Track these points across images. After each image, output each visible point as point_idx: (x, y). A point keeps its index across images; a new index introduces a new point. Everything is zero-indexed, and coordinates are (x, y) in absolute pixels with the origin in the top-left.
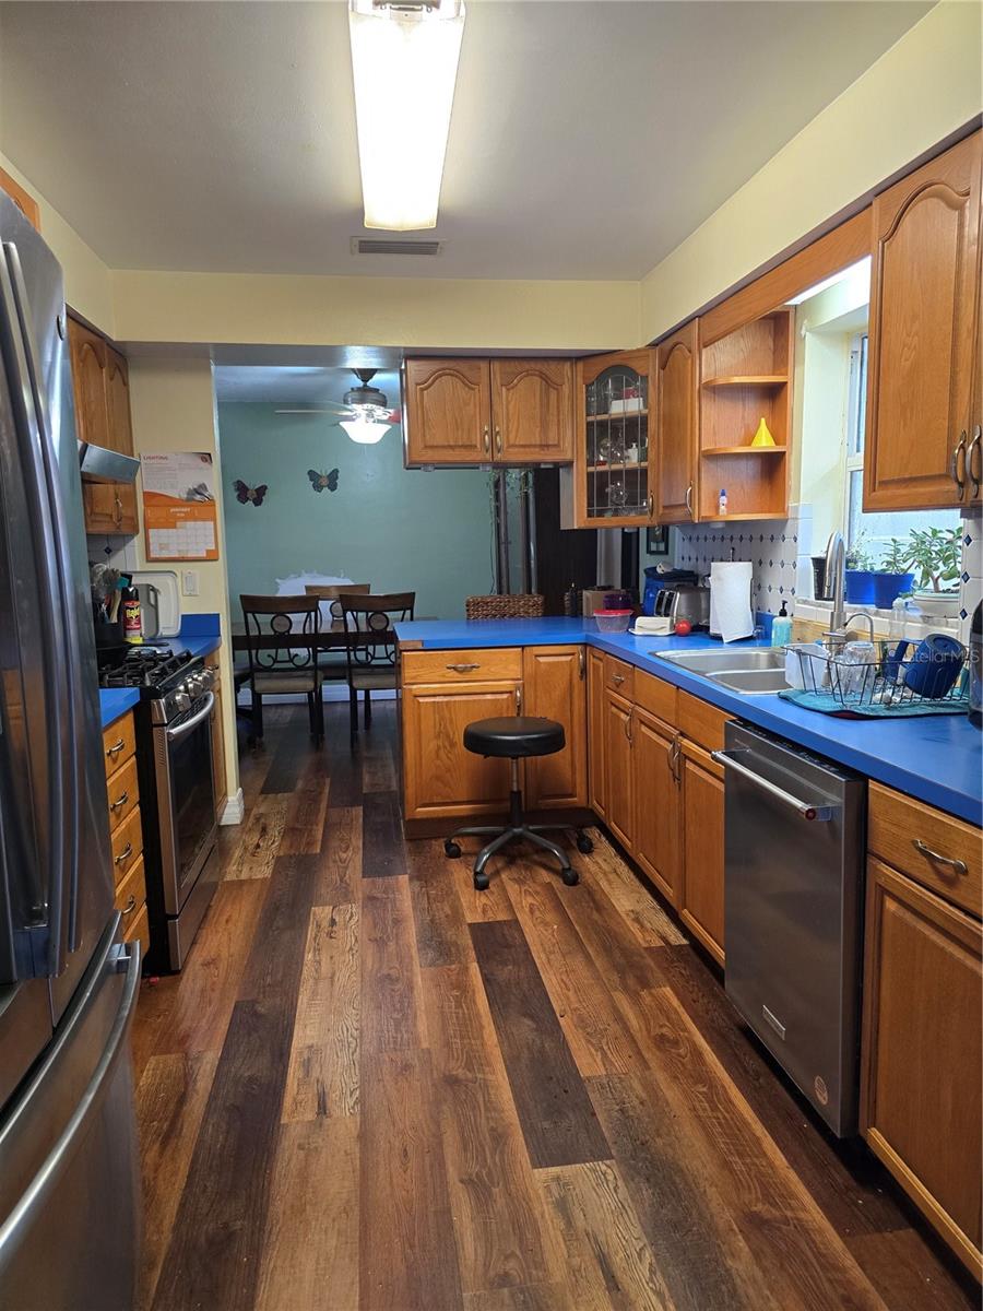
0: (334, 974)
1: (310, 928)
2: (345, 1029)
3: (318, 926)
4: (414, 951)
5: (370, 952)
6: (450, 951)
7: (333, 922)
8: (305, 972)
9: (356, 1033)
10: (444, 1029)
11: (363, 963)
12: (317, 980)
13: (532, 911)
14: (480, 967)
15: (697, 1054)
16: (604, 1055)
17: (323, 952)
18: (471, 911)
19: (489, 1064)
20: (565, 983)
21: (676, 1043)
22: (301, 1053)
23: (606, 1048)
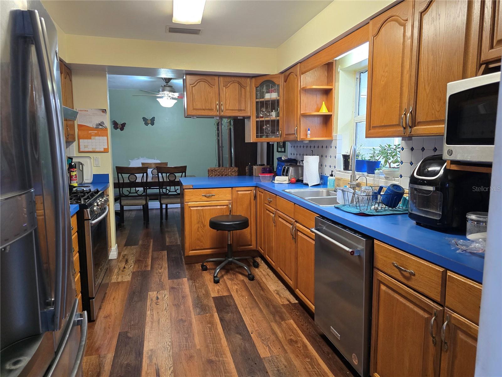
0: (159, 320)
1: (148, 301)
2: (165, 342)
3: (152, 300)
4: (191, 308)
5: (174, 309)
6: (206, 308)
7: (158, 298)
8: (147, 319)
9: (170, 344)
10: (205, 340)
11: (171, 314)
12: (152, 322)
13: (237, 291)
14: (218, 314)
15: (305, 346)
16: (269, 348)
17: (154, 310)
18: (213, 292)
19: (225, 354)
20: (252, 320)
21: (296, 342)
22: (148, 353)
23: (270, 345)
